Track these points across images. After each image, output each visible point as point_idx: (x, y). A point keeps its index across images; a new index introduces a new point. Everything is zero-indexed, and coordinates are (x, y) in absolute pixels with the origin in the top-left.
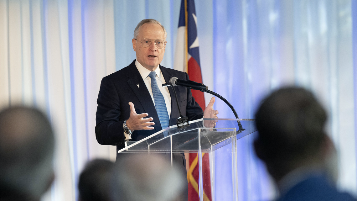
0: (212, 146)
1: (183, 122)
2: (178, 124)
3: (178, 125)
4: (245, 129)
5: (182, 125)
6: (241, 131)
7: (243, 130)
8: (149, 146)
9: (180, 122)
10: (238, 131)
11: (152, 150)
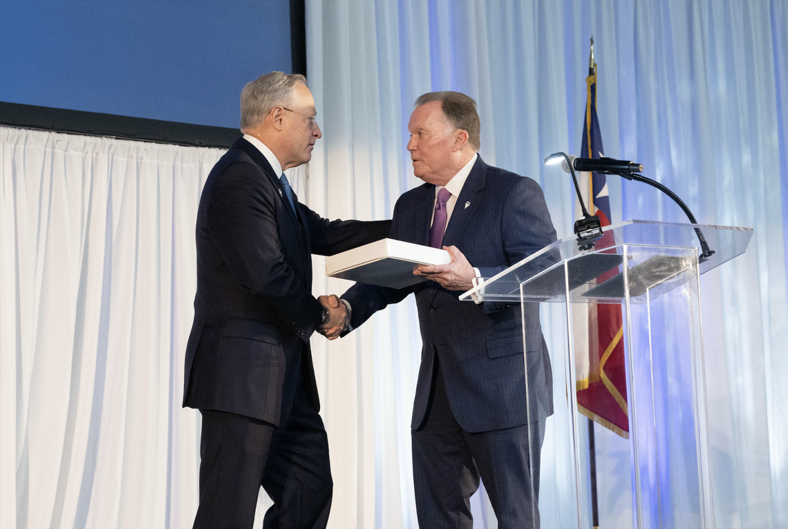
0: (647, 289)
1: (589, 228)
2: (578, 232)
3: (579, 235)
4: (714, 252)
5: (586, 234)
6: (706, 256)
7: (711, 253)
8: (521, 285)
9: (583, 228)
10: (701, 257)
11: (529, 296)
